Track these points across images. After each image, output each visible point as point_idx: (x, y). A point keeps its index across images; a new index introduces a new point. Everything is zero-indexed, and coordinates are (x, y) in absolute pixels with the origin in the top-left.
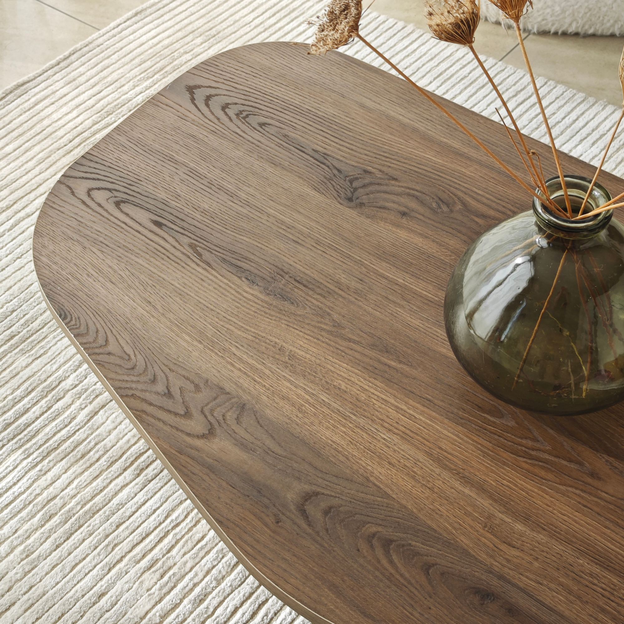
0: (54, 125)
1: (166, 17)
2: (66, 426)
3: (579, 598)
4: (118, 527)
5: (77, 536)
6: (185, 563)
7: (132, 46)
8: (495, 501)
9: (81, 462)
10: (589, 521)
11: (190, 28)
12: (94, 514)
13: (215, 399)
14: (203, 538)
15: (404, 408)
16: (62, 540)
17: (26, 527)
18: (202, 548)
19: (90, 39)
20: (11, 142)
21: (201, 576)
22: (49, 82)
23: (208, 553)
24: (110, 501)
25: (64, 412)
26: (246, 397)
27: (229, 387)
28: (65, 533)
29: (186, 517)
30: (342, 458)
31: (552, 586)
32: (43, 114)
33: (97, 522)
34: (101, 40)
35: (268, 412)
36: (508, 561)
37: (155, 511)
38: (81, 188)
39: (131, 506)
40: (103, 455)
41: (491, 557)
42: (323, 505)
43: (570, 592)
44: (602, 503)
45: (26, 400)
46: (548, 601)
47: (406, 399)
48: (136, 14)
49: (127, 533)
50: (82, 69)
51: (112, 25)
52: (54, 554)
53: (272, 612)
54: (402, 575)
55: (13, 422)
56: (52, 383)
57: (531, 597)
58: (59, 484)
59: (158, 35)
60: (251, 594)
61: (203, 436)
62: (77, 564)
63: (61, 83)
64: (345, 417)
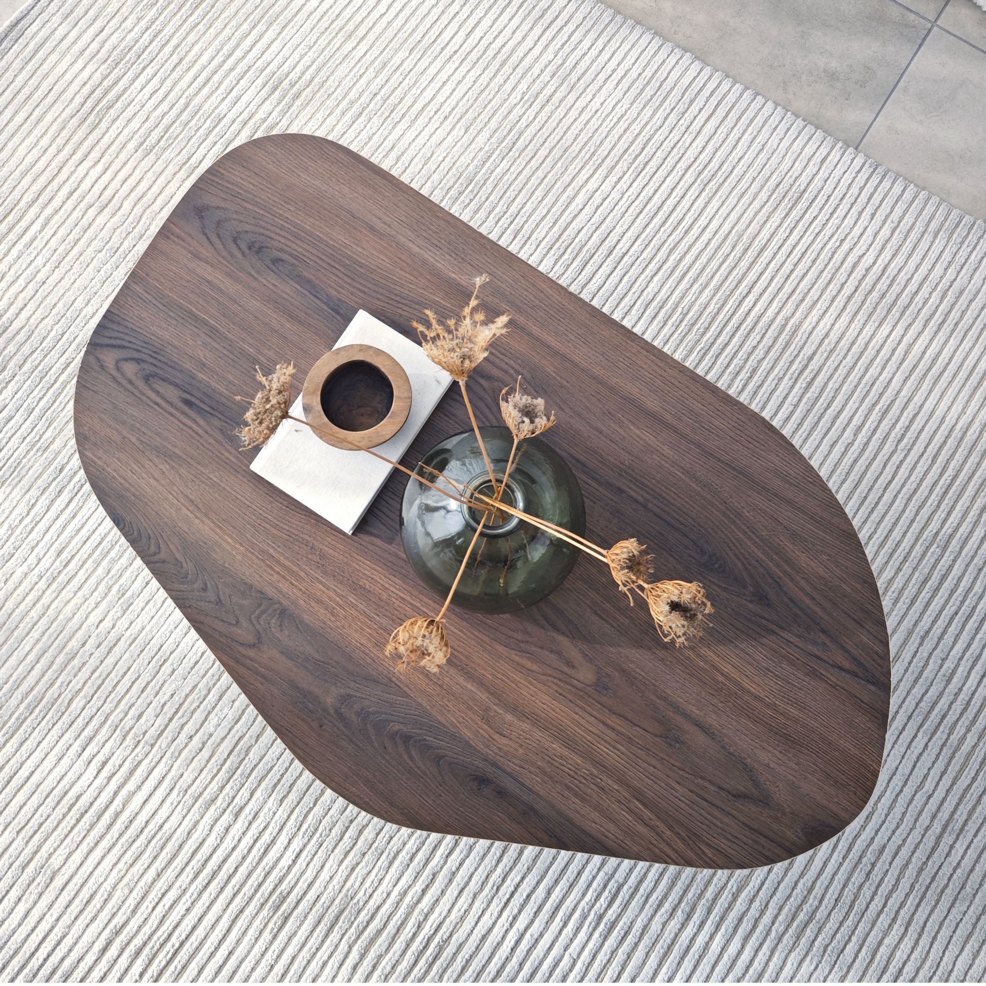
3: (551, 778)
8: (491, 694)
10: (563, 708)
13: (260, 605)
15: (418, 605)
17: (117, 567)
26: (285, 602)
27: (270, 592)
30: (370, 661)
31: (532, 769)
35: (305, 616)
36: (500, 749)
38: (109, 359)
41: (487, 746)
42: (356, 707)
43: (545, 773)
44: (574, 690)
46: (528, 783)
47: (421, 596)
52: (145, 591)
54: (419, 768)
57: (516, 780)
61: (253, 646)
64: (371, 619)
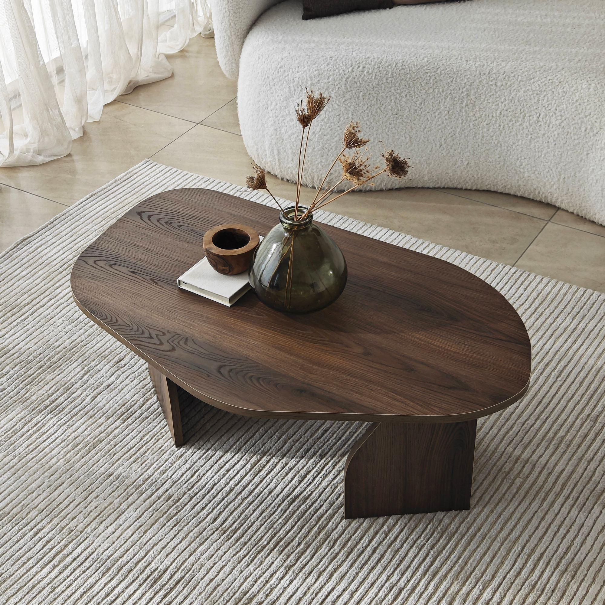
0: (49, 259)
1: (111, 196)
2: (80, 405)
3: (342, 388)
4: (115, 446)
5: (93, 452)
6: (154, 458)
7: (91, 214)
8: (305, 360)
9: (91, 420)
10: (345, 362)
11: (126, 202)
12: (101, 442)
13: (173, 337)
14: (162, 447)
15: (262, 332)
16: (85, 454)
18: (162, 451)
19: (65, 211)
20: (24, 270)
21: (162, 462)
22: (43, 236)
23: (165, 452)
24: (109, 435)
25: (77, 399)
26: (187, 335)
28: (86, 451)
29: (152, 439)
30: (234, 352)
31: (330, 385)
32: (41, 254)
33: (104, 445)
34: (72, 212)
35: (199, 339)
36: (311, 379)
37: (134, 438)
38: (91, 261)
39: (120, 437)
40: (102, 416)
41: (303, 378)
42: (228, 369)
43: (338, 386)
44: (352, 356)
45: (55, 395)
46: (329, 390)
48: (92, 196)
49: (120, 448)
50: (62, 228)
51: (78, 203)
53: (202, 474)
54: (265, 388)
55: (49, 405)
56: (68, 385)
57: (322, 389)
58: (80, 430)
59: (107, 206)
60: (190, 468)
62: (95, 464)
63: (50, 237)
64: (235, 338)
